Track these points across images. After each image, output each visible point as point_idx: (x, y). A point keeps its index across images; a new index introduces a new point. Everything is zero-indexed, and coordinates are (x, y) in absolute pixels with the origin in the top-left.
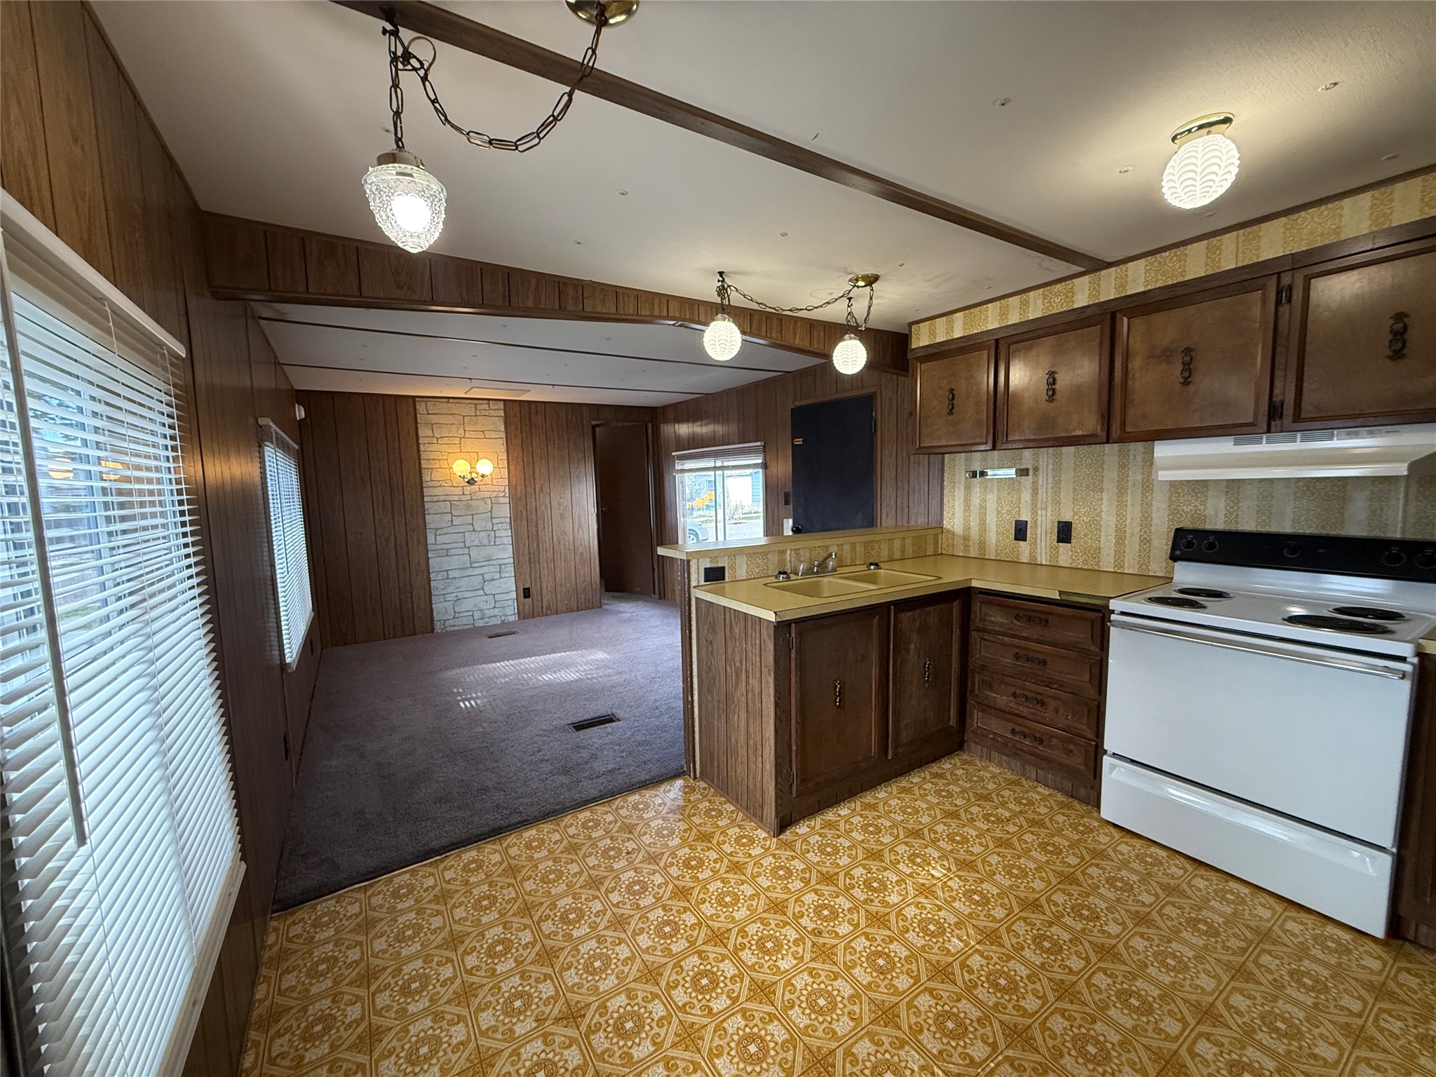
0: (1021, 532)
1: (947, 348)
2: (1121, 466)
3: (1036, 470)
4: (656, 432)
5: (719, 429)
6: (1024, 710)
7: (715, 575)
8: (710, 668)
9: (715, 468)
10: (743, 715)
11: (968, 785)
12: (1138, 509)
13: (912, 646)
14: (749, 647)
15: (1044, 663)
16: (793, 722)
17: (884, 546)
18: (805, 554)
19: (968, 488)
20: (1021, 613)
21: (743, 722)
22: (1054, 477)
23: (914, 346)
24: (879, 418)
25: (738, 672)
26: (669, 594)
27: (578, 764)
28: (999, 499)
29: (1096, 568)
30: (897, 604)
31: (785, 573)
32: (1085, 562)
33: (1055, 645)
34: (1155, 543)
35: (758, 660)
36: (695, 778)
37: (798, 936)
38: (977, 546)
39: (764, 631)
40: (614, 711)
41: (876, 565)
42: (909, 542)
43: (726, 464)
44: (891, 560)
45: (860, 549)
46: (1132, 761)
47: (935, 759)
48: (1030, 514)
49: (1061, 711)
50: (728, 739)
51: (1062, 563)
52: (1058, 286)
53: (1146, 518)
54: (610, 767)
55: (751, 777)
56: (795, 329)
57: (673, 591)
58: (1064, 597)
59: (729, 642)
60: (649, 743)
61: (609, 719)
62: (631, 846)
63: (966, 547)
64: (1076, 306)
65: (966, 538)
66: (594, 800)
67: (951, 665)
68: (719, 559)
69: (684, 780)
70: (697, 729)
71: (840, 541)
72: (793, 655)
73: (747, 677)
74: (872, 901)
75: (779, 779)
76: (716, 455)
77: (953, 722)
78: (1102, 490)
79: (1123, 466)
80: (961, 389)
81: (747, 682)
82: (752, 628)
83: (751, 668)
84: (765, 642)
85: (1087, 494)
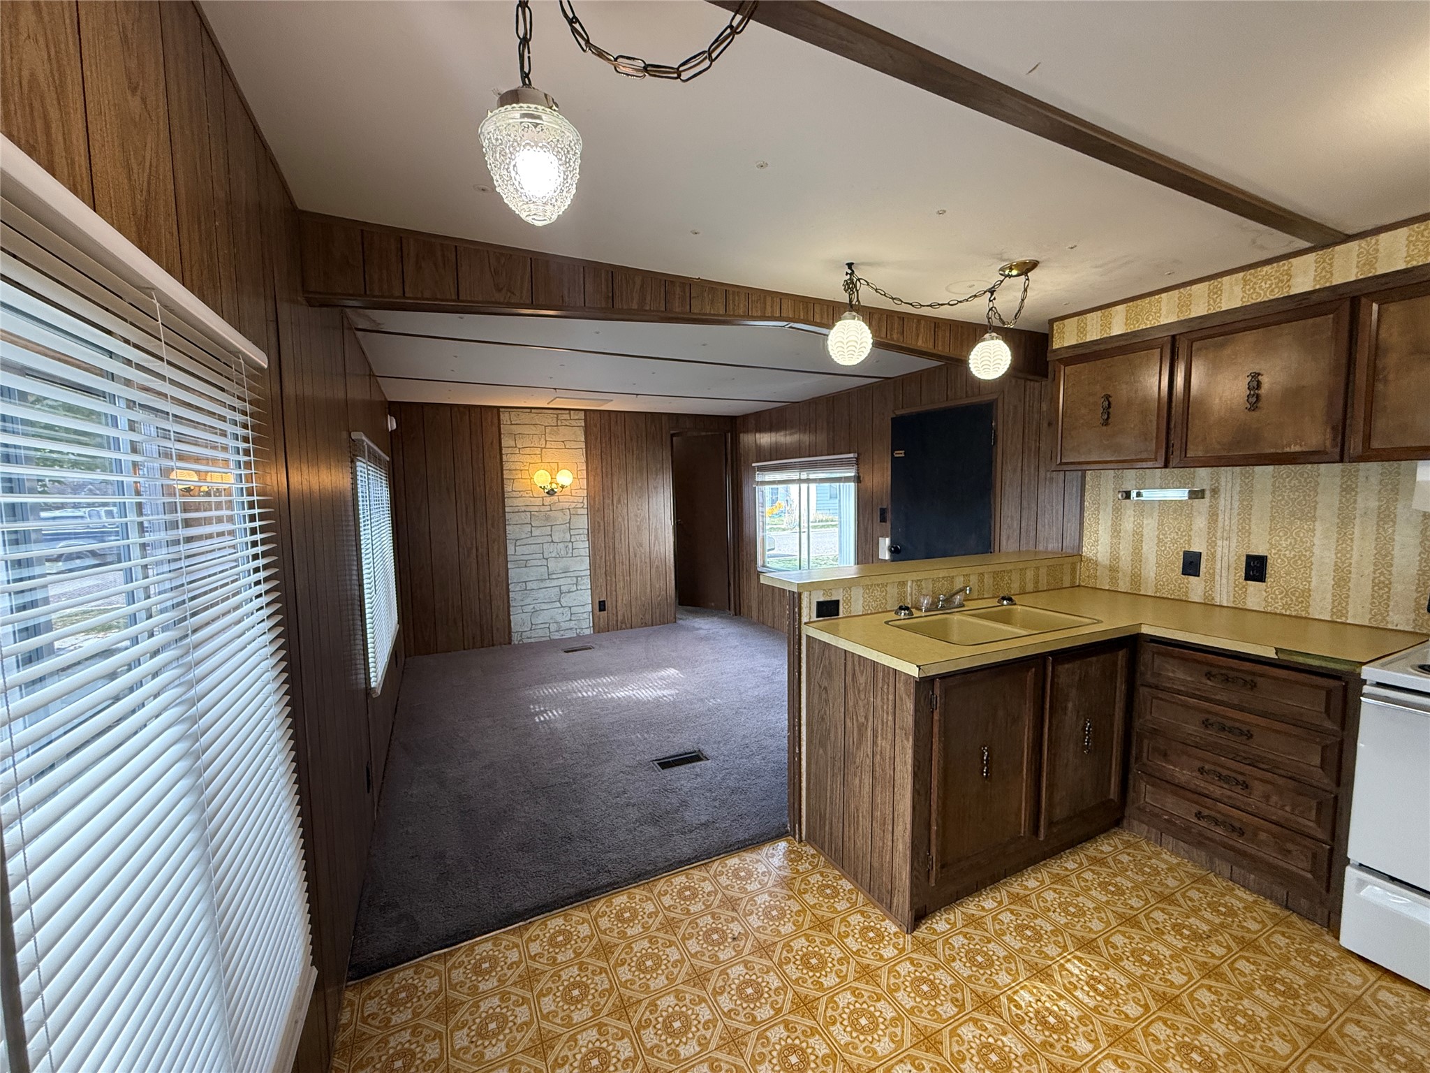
0: (1191, 564)
1: (1102, 347)
2: (1344, 490)
3: (1215, 491)
4: (736, 442)
5: (806, 438)
6: (1215, 790)
7: (828, 609)
8: (823, 719)
9: (800, 481)
10: (867, 780)
11: (1141, 879)
12: (1370, 544)
13: (1070, 705)
14: (879, 702)
15: (1250, 736)
16: (934, 797)
17: (1015, 576)
18: (928, 587)
19: (1117, 511)
20: (1215, 671)
21: (867, 789)
22: (1241, 502)
23: (1055, 346)
24: (1000, 427)
25: (862, 728)
26: (745, 610)
27: (668, 813)
28: (1161, 524)
29: (1303, 614)
30: (1051, 653)
31: (907, 608)
32: (1287, 606)
33: (1264, 715)
34: (1398, 587)
35: (890, 718)
36: (801, 841)
38: (1128, 579)
39: (901, 686)
40: (702, 747)
41: (1010, 599)
42: (1043, 571)
43: (812, 476)
44: (1023, 593)
45: (988, 580)
47: (1089, 837)
48: (1205, 544)
49: (1274, 799)
50: (845, 804)
51: (1250, 606)
52: (1267, 268)
53: (1383, 559)
54: (704, 819)
55: (876, 855)
56: (918, 329)
57: (750, 608)
58: (1283, 657)
59: (850, 692)
60: (743, 792)
61: (697, 757)
62: (736, 928)
63: (1114, 580)
64: (1294, 291)
65: (1113, 569)
66: (689, 861)
67: (1112, 725)
68: (833, 592)
69: (788, 842)
70: (804, 785)
71: (967, 571)
72: (936, 717)
73: (875, 736)
75: (915, 864)
76: (802, 467)
77: (1113, 793)
78: (1314, 519)
80: (1122, 392)
81: (874, 743)
82: (883, 680)
83: (880, 726)
84: (901, 699)
85: (1291, 523)
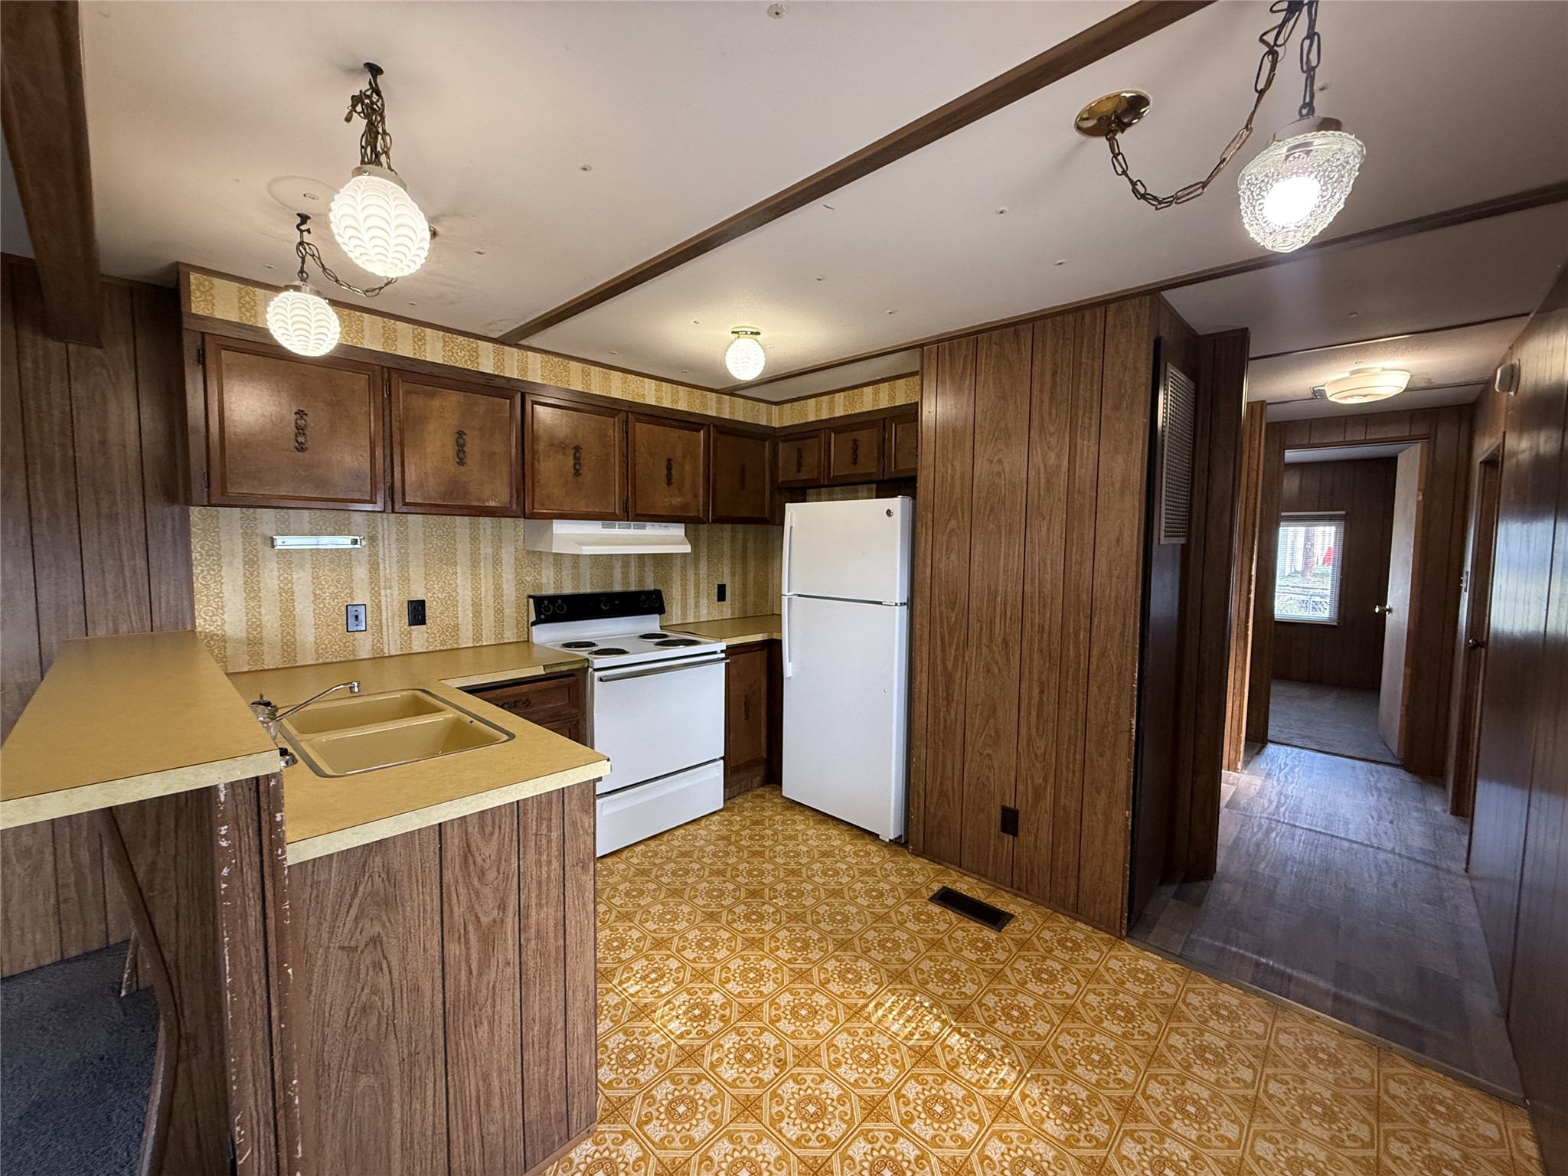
2: (472, 539)
3: (372, 539)
10: (507, 1005)
12: (491, 581)
14: (531, 858)
19: (252, 563)
21: (507, 1017)
22: (399, 549)
25: (490, 933)
29: (456, 646)
32: (442, 643)
34: (507, 611)
35: (556, 866)
38: (278, 650)
48: (368, 596)
50: (452, 1099)
51: (416, 649)
53: (498, 588)
55: (533, 1100)
58: (548, 671)
59: (458, 893)
63: (256, 656)
65: (253, 642)
78: (455, 564)
79: (474, 539)
82: (539, 819)
84: (574, 824)
85: (441, 569)
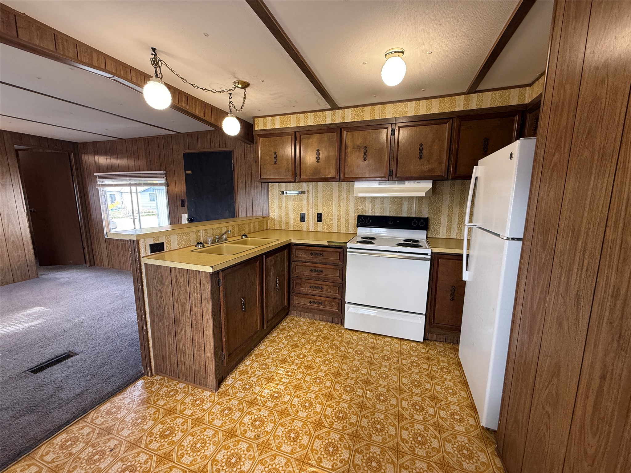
0: (303, 218)
1: (273, 132)
3: (308, 191)
4: (79, 161)
5: (132, 163)
6: (314, 292)
7: (157, 248)
8: (160, 306)
9: (130, 185)
10: (189, 330)
11: (296, 330)
12: (345, 208)
13: (272, 273)
14: (192, 289)
15: (322, 272)
16: (223, 326)
17: (247, 226)
18: (210, 232)
19: (280, 199)
20: (312, 252)
21: (189, 334)
22: (315, 195)
23: (256, 129)
24: (235, 162)
25: (183, 306)
26: (98, 262)
27: (43, 400)
28: (293, 204)
29: (331, 231)
30: (265, 254)
31: (201, 243)
32: (327, 229)
33: (326, 264)
34: (350, 221)
35: (199, 295)
36: (152, 375)
37: (248, 445)
38: (285, 225)
39: (203, 279)
40: (71, 349)
41: (246, 235)
42: (257, 224)
43: (138, 182)
44: (250, 233)
45: (236, 228)
46: (354, 304)
47: (279, 322)
48: (306, 210)
49: (329, 290)
50: (177, 345)
51: (319, 230)
52: (320, 113)
53: (347, 211)
54: (78, 391)
55: (196, 365)
56: (195, 105)
57: (101, 260)
58: (329, 244)
59: (175, 289)
60: (108, 363)
61: (68, 356)
62: (112, 444)
63: (280, 225)
64: (327, 123)
65: (280, 222)
66: (68, 423)
67: (285, 279)
68: (160, 238)
69: (144, 379)
70: (151, 345)
71: (227, 224)
72: (221, 289)
73: (191, 307)
74: (277, 404)
75: (217, 360)
76: (131, 177)
77: (286, 304)
78: (333, 200)
79: (340, 191)
80: (280, 152)
81: (191, 310)
82: (193, 278)
83: (194, 301)
84: (204, 285)
85: (328, 202)
